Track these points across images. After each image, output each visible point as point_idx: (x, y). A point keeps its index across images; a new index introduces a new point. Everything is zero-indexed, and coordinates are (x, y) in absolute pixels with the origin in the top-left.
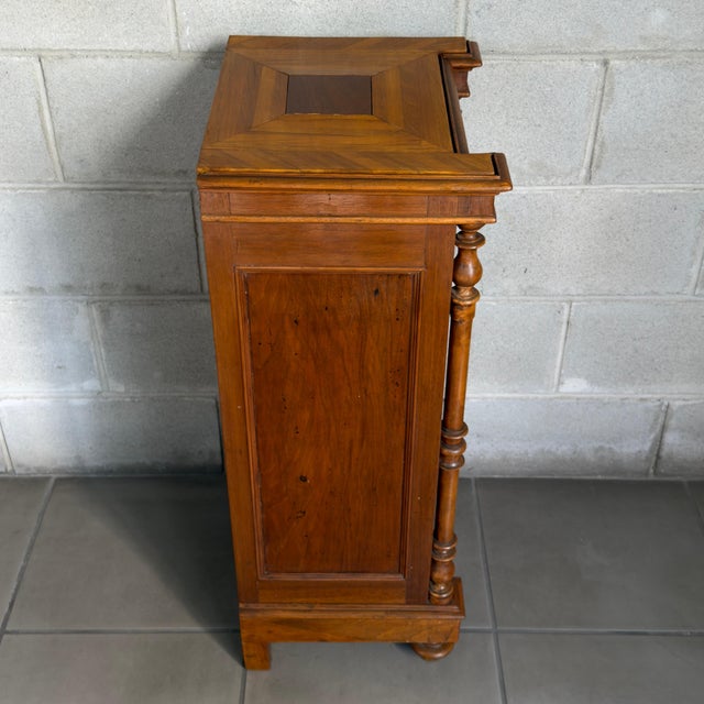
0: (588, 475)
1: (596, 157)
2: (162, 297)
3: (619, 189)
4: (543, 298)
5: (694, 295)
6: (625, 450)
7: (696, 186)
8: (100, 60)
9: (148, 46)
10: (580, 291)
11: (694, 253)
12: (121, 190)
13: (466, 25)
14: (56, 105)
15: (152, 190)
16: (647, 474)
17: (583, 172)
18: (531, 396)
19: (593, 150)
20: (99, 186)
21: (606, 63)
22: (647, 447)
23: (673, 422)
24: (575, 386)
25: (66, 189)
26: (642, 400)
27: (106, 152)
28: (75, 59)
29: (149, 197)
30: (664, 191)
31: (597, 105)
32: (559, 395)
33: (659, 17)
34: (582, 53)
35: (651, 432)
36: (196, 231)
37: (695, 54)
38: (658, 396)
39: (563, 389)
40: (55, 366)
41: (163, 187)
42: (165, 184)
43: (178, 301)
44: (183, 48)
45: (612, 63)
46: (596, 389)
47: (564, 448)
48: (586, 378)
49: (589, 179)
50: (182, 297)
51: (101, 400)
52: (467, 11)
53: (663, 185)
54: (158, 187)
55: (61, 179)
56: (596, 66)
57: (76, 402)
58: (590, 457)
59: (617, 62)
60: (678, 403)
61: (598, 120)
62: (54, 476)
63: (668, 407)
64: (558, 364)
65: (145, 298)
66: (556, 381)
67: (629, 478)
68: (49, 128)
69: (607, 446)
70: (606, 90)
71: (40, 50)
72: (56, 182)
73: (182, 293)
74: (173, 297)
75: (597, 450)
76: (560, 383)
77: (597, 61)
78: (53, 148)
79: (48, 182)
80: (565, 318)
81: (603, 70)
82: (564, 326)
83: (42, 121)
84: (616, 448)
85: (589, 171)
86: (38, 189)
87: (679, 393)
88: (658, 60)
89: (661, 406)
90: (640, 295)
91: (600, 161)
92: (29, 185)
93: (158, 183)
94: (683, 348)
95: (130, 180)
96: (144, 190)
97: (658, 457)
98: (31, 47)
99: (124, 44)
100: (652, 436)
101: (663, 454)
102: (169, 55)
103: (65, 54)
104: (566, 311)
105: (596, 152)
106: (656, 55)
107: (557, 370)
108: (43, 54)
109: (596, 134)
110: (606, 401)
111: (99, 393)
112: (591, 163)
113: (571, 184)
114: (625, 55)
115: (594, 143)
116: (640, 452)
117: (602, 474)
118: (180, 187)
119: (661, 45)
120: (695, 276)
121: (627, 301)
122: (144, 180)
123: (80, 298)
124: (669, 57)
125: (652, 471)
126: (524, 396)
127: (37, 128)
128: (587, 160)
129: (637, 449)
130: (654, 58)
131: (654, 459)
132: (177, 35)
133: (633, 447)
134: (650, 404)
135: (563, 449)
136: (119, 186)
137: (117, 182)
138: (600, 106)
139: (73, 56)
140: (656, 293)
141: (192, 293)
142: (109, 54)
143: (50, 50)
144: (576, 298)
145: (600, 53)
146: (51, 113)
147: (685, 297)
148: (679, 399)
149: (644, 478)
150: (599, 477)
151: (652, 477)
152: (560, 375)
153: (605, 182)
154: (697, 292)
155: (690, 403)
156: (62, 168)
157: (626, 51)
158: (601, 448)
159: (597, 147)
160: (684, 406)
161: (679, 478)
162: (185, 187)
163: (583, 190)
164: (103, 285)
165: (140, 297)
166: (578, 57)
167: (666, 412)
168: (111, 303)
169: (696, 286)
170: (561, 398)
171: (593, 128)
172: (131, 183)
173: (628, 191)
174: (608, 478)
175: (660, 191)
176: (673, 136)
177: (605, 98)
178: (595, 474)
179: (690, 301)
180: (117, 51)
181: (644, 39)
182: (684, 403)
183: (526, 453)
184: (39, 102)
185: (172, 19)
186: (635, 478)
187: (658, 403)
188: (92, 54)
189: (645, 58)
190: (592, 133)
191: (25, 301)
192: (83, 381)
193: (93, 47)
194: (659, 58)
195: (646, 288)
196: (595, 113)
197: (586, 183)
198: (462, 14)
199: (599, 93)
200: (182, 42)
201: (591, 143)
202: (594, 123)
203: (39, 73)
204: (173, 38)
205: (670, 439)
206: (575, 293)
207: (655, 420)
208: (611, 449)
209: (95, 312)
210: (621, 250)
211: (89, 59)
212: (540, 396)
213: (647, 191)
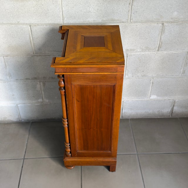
0: (156, 117)
1: (160, 45)
2: (57, 80)
3: (165, 52)
4: (147, 77)
7: (183, 51)
8: (45, 26)
9: (56, 23)
10: (156, 76)
11: (182, 66)
12: (49, 55)
13: (131, 16)
14: (34, 36)
15: (56, 55)
16: (170, 116)
17: (157, 49)
18: (143, 100)
19: (159, 44)
21: (163, 24)
22: (170, 110)
23: (176, 104)
24: (154, 97)
25: (36, 56)
26: (169, 100)
28: (39, 26)
30: (176, 53)
31: (161, 33)
32: (150, 99)
33: (175, 13)
34: (158, 22)
35: (171, 107)
37: (183, 22)
38: (173, 99)
39: (151, 98)
40: (32, 96)
41: (58, 55)
44: (64, 23)
45: (164, 24)
46: (158, 98)
47: (151, 111)
48: (156, 95)
49: (158, 50)
51: (42, 104)
52: (131, 13)
53: (175, 51)
55: (34, 53)
56: (161, 25)
57: (37, 104)
58: (157, 113)
59: (166, 24)
60: (177, 100)
61: (161, 37)
62: (31, 121)
63: (175, 101)
64: (150, 92)
67: (166, 117)
68: (32, 41)
70: (163, 30)
75: (158, 111)
76: (150, 96)
77: (161, 24)
78: (33, 46)
79: (32, 54)
80: (152, 82)
82: (152, 83)
83: (30, 40)
84: (163, 111)
86: (29, 56)
87: (178, 98)
89: (173, 101)
90: (169, 76)
92: (27, 55)
93: (58, 54)
94: (179, 88)
95: (51, 53)
97: (172, 112)
98: (28, 23)
99: (50, 22)
100: (171, 108)
101: (173, 111)
103: (36, 25)
104: (152, 80)
105: (160, 44)
106: (174, 22)
107: (150, 94)
108: (31, 25)
110: (161, 100)
111: (42, 102)
112: (159, 47)
113: (154, 51)
114: (167, 22)
116: (168, 111)
119: (176, 20)
120: (182, 71)
121: (166, 77)
122: (54, 53)
123: (38, 80)
124: (178, 22)
126: (142, 100)
127: (29, 42)
129: (167, 111)
130: (174, 23)
131: (171, 113)
132: (63, 20)
133: (166, 111)
134: (171, 100)
136: (48, 55)
137: (48, 54)
139: (38, 25)
142: (47, 24)
143: (33, 24)
144: (154, 77)
145: (162, 22)
146: (32, 38)
149: (169, 117)
150: (159, 117)
151: (170, 117)
153: (162, 51)
154: (182, 75)
156: (35, 51)
158: (159, 111)
159: (160, 43)
161: (177, 117)
163: (157, 53)
164: (44, 77)
165: (52, 80)
166: (156, 23)
168: (46, 81)
169: (182, 74)
170: (150, 100)
171: (159, 39)
173: (167, 53)
174: (161, 117)
176: (178, 40)
177: (163, 32)
178: (158, 117)
179: (181, 77)
180: (49, 24)
181: (172, 18)
182: (179, 100)
183: (142, 112)
184: (30, 36)
185: (62, 16)
186: (167, 117)
189: (172, 23)
190: (159, 40)
191: (25, 81)
192: (38, 99)
193: (43, 23)
194: (175, 22)
195: (171, 75)
196: (160, 35)
197: (157, 51)
198: (130, 14)
199: (161, 31)
200: (64, 21)
201: (159, 42)
202: (160, 38)
203: (30, 29)
204: (62, 20)
205: (175, 108)
206: (154, 76)
207: (172, 104)
208: (161, 111)
209: (41, 84)
210: (165, 66)
211: (42, 26)
212: (145, 100)
213: (172, 53)
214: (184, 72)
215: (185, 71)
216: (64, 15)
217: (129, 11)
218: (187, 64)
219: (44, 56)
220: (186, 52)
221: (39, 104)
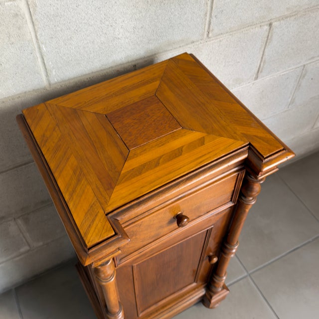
5: (288, 108)
9: (30, 88)
11: (291, 93)
13: (210, 24)
17: (255, 76)
19: (260, 66)
21: (270, 25)
30: (285, 73)
31: (264, 44)
34: (261, 23)
37: (307, 10)
44: (53, 82)
45: (273, 24)
49: (256, 78)
52: (211, 17)
56: (266, 27)
57: (17, 259)
59: (276, 23)
61: (264, 51)
62: (14, 287)
70: (269, 37)
77: (267, 25)
81: (269, 28)
85: (257, 74)
91: (263, 69)
102: (44, 89)
109: (262, 58)
111: (29, 250)
112: (258, 71)
113: (249, 83)
114: (279, 19)
119: (295, 9)
120: (290, 101)
123: (10, 219)
124: (297, 14)
130: (291, 17)
132: (47, 76)
140: (274, 113)
142: (4, 100)
145: (268, 21)
147: (285, 110)
153: (263, 77)
157: (280, 17)
159: (262, 63)
163: (253, 83)
164: (23, 209)
166: (259, 25)
168: (28, 214)
169: (290, 104)
173: (271, 77)
175: (283, 74)
176: (292, 49)
177: (268, 41)
179: (287, 111)
181: (288, 9)
189: (287, 18)
194: (293, 16)
196: (263, 49)
197: (255, 80)
198: (208, 19)
199: (266, 39)
200: (51, 79)
201: (259, 62)
202: (262, 53)
204: (44, 78)
210: (265, 102)
213: (278, 75)
215: (294, 99)
216: (49, 64)
217: (206, 13)
218: (300, 86)
221: (22, 256)
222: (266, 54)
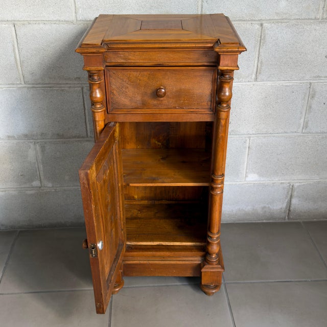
0: (259, 220)
1: (259, 68)
2: (69, 140)
3: (269, 83)
4: (238, 136)
5: (302, 133)
6: (275, 208)
7: (302, 82)
8: (41, 25)
9: (62, 18)
10: (254, 132)
11: (301, 113)
12: (50, 87)
13: (202, 7)
14: (21, 47)
15: (64, 87)
16: (285, 219)
17: (254, 76)
18: (234, 183)
19: (257, 66)
20: (41, 86)
21: (262, 25)
22: (284, 205)
23: (295, 194)
24: (253, 178)
25: (25, 87)
26: (282, 183)
27: (44, 69)
28: (30, 25)
29: (63, 90)
30: (288, 84)
31: (258, 44)
32: (246, 182)
33: (283, 4)
34: (251, 20)
35: (286, 198)
36: (84, 107)
37: (298, 21)
38: (288, 181)
39: (248, 179)
40: (20, 174)
41: (69, 86)
42: (70, 84)
43: (76, 141)
44: (79, 19)
45: (264, 25)
46: (262, 179)
48: (258, 174)
49: (256, 79)
50: (78, 139)
51: (40, 191)
52: (202, 1)
53: (288, 82)
54: (67, 86)
55: (23, 83)
56: (257, 27)
57: (29, 192)
58: (260, 211)
59: (266, 24)
60: (297, 185)
61: (259, 51)
62: (19, 230)
63: (293, 186)
64: (245, 168)
65: (61, 140)
66: (245, 176)
67: (277, 221)
68: (18, 58)
69: (267, 206)
70: (262, 38)
71: (14, 21)
72: (21, 84)
73: (78, 137)
74: (74, 139)
75: (263, 208)
76: (246, 176)
77: (258, 24)
78: (19, 67)
79: (17, 84)
80: (247, 145)
81: (261, 28)
82: (247, 149)
83: (15, 54)
85: (256, 75)
86: (13, 87)
87: (299, 180)
88: (283, 24)
89: (290, 186)
90: (279, 133)
91: (261, 70)
92: (9, 86)
93: (67, 84)
94: (298, 158)
95: (54, 82)
96: (61, 87)
97: (289, 210)
98: (10, 19)
99: (52, 18)
100: (287, 200)
101: (291, 209)
102: (72, 22)
103: (25, 22)
104: (248, 142)
105: (259, 66)
107: (245, 170)
108: (16, 23)
109: (258, 58)
110: (266, 184)
111: (40, 187)
112: (257, 72)
113: (248, 81)
114: (269, 21)
115: (258, 62)
116: (281, 208)
117: (266, 219)
118: (76, 86)
119: (284, 17)
120: (302, 124)
121: (274, 136)
122: (61, 82)
123: (31, 141)
124: (288, 22)
125: (287, 218)
126: (231, 183)
127: (12, 58)
128: (255, 70)
131: (288, 211)
132: (76, 13)
133: (278, 206)
134: (285, 185)
135: (248, 208)
136: (50, 85)
137: (49, 84)
138: (260, 44)
139: (29, 23)
140: (286, 132)
141: (83, 137)
142: (45, 22)
143: (19, 21)
144: (252, 135)
145: (259, 20)
146: (19, 50)
147: (299, 134)
148: (297, 183)
149: (283, 221)
150: (264, 221)
151: (287, 220)
152: (246, 173)
153: (263, 80)
154: (303, 131)
155: (302, 184)
156: (23, 77)
157: (270, 19)
158: (265, 207)
159: (259, 64)
160: (300, 185)
161: (298, 220)
162: (79, 85)
163: (254, 84)
164: (42, 134)
165: (59, 139)
166: (250, 22)
167: (292, 189)
168: (45, 143)
169: (303, 128)
170: (248, 184)
171: (257, 55)
172: (54, 84)
173: (273, 84)
174: (268, 221)
175: (286, 84)
176: (291, 58)
177: (262, 41)
178: (263, 220)
179: (301, 136)
180: (49, 21)
181: (277, 14)
182: (300, 184)
183: (232, 211)
184: (13, 46)
185: (73, 6)
186: (280, 221)
187: (289, 185)
188: (38, 22)
189: (278, 22)
190: (257, 57)
191: (6, 143)
192: (32, 181)
193: (38, 19)
194: (284, 22)
195: (282, 130)
196: (258, 48)
197: (255, 81)
198: (200, 3)
199: (259, 39)
200: (78, 16)
201: (256, 62)
202: (257, 53)
203: (14, 32)
204: (74, 14)
205: (294, 201)
206: (251, 133)
207: (288, 193)
208: (269, 207)
209: (38, 148)
210: (270, 112)
211: (37, 25)
212: (238, 183)
213: (281, 84)
214: (306, 126)
215: (307, 123)
216: (78, 4)
218: (310, 107)
219: (42, 87)
220: (307, 82)
221: (33, 192)
222: (262, 54)
